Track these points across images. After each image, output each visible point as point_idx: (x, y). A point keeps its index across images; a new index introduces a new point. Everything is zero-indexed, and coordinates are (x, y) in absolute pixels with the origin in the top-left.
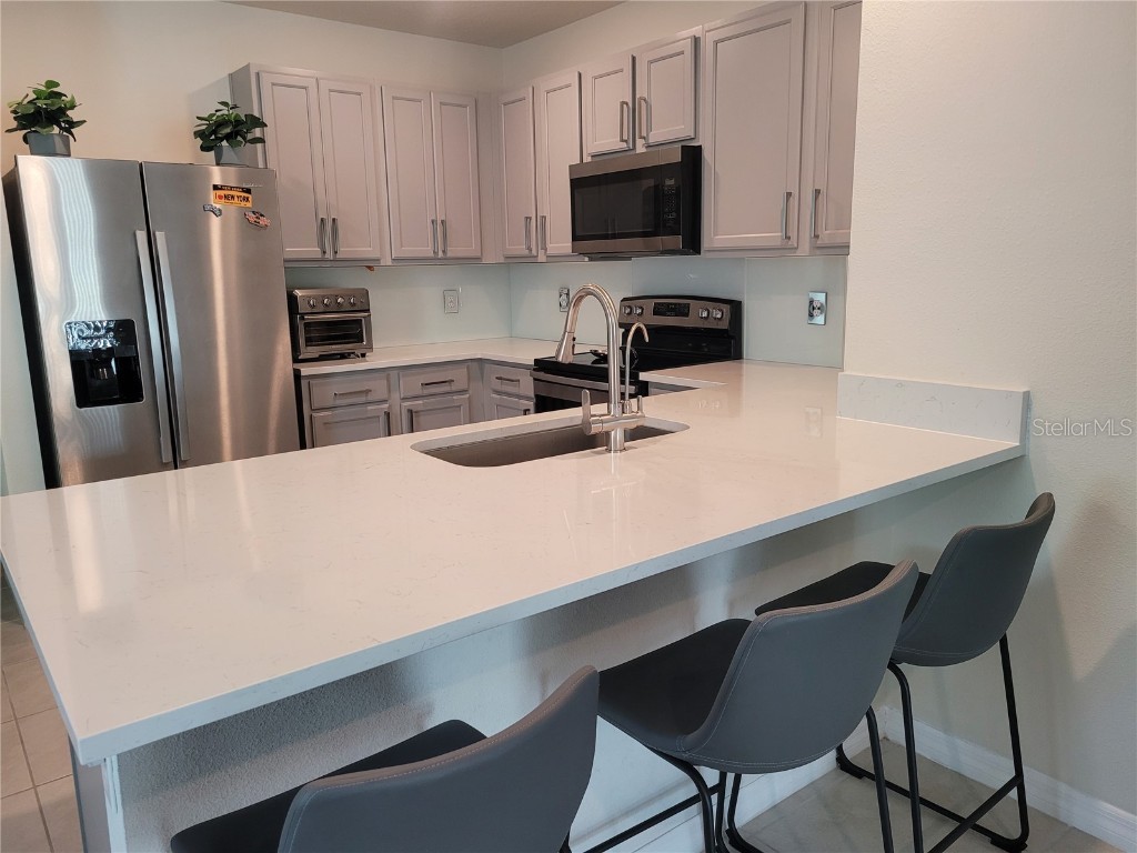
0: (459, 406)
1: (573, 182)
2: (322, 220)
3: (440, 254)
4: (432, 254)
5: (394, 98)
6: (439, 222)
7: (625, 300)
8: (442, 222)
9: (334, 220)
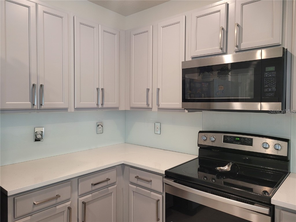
0: (111, 193)
1: (184, 70)
2: (34, 85)
3: (100, 106)
4: (96, 106)
5: (81, 24)
6: (100, 89)
7: (200, 132)
8: (102, 89)
9: (41, 86)
